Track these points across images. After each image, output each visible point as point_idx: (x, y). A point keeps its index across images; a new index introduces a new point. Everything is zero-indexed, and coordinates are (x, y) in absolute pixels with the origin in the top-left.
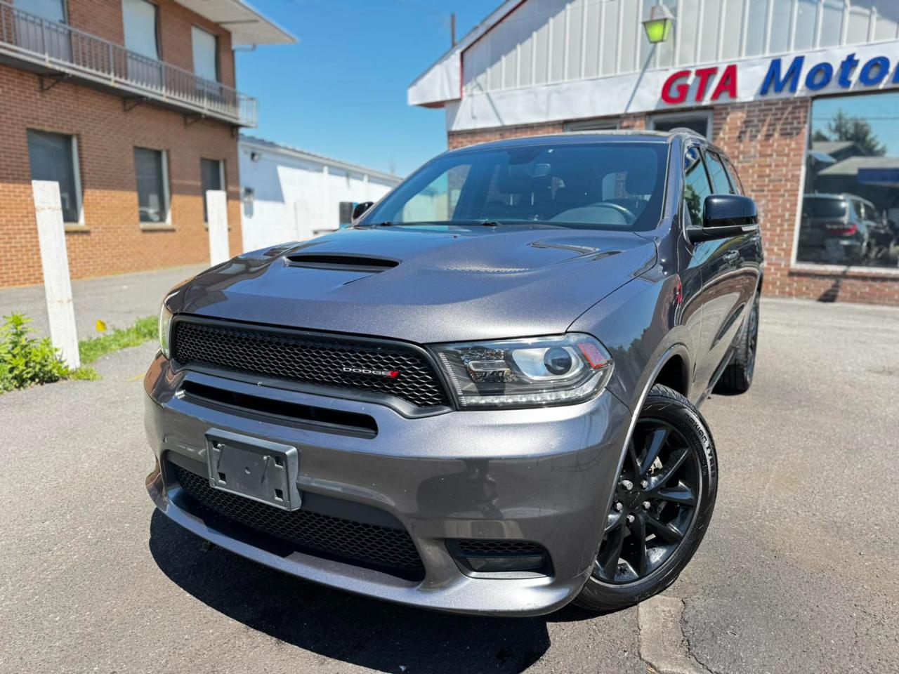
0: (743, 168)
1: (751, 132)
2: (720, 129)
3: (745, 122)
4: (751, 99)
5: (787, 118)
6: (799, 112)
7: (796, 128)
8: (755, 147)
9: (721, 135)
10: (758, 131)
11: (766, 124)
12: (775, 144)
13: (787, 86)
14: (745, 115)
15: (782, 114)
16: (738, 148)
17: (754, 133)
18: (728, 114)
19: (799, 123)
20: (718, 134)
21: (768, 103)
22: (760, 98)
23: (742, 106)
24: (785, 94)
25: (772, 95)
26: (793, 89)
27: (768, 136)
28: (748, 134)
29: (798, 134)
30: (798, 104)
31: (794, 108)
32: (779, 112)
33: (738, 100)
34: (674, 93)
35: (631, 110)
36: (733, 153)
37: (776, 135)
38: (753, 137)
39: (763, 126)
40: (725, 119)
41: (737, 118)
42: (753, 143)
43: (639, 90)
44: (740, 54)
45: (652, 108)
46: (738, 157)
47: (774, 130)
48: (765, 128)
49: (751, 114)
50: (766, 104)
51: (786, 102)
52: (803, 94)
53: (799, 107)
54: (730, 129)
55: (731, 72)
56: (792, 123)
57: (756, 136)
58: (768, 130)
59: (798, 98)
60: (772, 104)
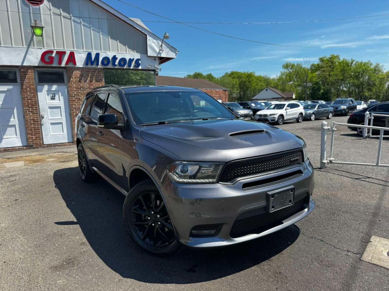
0: (83, 93)
1: (84, 79)
2: (71, 77)
3: (81, 75)
4: (82, 66)
5: (96, 75)
6: (100, 73)
7: (100, 79)
8: (86, 85)
9: (72, 80)
10: (87, 79)
11: (89, 76)
12: (94, 84)
13: (95, 63)
14: (80, 73)
15: (95, 73)
16: (80, 85)
17: (85, 80)
18: (73, 71)
19: (101, 77)
20: (70, 79)
21: (89, 69)
22: (85, 66)
23: (79, 69)
24: (94, 66)
25: (89, 66)
26: (98, 64)
27: (91, 81)
28: (83, 80)
29: (101, 81)
30: (99, 70)
31: (98, 72)
32: (93, 73)
33: (76, 66)
34: (47, 60)
35: (25, 64)
36: (78, 87)
37: (94, 81)
38: (85, 81)
39: (88, 77)
40: (73, 73)
41: (77, 73)
42: (86, 84)
43: (27, 56)
44: (74, 48)
45: (37, 65)
46: (80, 89)
47: (93, 79)
48: (89, 78)
49: (83, 72)
50: (88, 69)
51: (95, 69)
52: (101, 67)
53: (100, 72)
54: (75, 77)
55: (72, 55)
56: (99, 77)
57: (86, 81)
58: (90, 79)
59: (99, 68)
60: (90, 69)
